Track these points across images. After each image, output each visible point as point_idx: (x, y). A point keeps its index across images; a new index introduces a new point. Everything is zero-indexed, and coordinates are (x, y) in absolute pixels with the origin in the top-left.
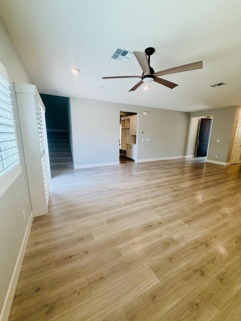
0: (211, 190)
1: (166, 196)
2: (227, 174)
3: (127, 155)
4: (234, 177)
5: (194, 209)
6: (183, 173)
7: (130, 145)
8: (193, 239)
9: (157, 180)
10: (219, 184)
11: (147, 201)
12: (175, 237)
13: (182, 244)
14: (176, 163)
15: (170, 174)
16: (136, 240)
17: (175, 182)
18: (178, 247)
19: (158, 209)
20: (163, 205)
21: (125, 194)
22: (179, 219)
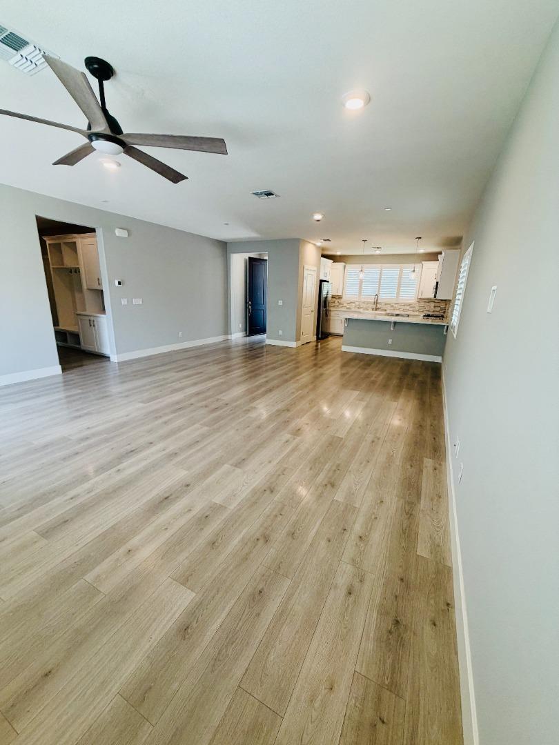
0: (276, 394)
1: (197, 425)
2: (298, 362)
3: (85, 344)
4: (307, 366)
5: (248, 438)
6: (227, 370)
7: (87, 318)
8: (250, 489)
9: (174, 395)
10: (286, 381)
11: (153, 449)
12: (218, 500)
13: (232, 507)
14: (211, 352)
15: (202, 378)
16: (135, 541)
17: (211, 393)
18: (226, 515)
19: (179, 459)
20: (190, 446)
21: (90, 447)
22: (223, 464)
